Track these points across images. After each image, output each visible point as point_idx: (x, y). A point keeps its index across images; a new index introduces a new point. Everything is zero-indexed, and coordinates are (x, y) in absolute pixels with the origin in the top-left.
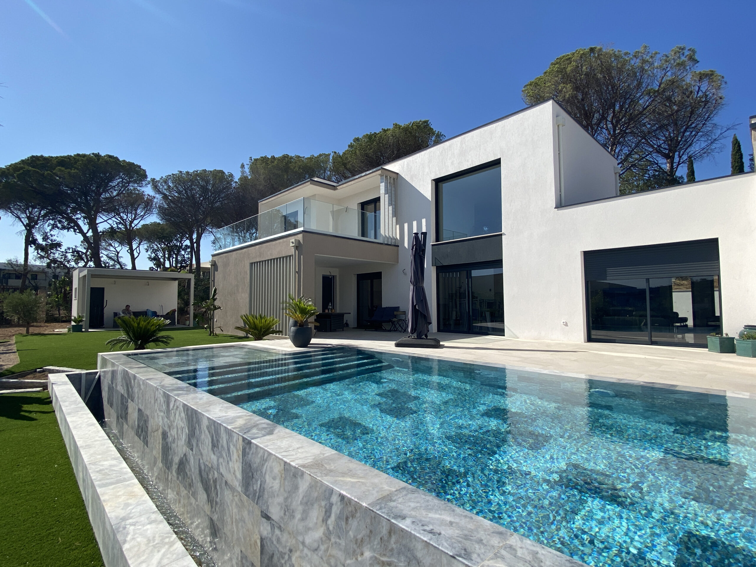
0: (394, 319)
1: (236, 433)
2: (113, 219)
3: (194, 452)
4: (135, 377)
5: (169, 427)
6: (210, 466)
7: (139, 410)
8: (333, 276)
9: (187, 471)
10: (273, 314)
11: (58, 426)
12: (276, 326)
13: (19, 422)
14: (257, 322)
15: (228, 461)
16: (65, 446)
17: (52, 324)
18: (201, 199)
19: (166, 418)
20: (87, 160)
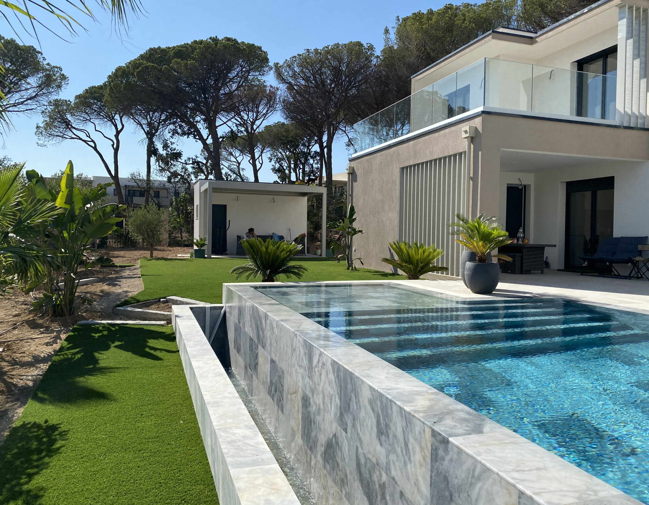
0: (638, 258)
1: (419, 420)
2: (233, 120)
3: (349, 435)
4: (266, 316)
5: (312, 392)
6: (374, 460)
7: (272, 361)
8: (525, 186)
9: (339, 460)
10: (433, 242)
11: (183, 370)
12: (438, 260)
13: (145, 361)
14: (412, 252)
15: (405, 462)
16: (190, 397)
17: (175, 248)
18: (333, 86)
19: (307, 377)
20: (204, 47)
